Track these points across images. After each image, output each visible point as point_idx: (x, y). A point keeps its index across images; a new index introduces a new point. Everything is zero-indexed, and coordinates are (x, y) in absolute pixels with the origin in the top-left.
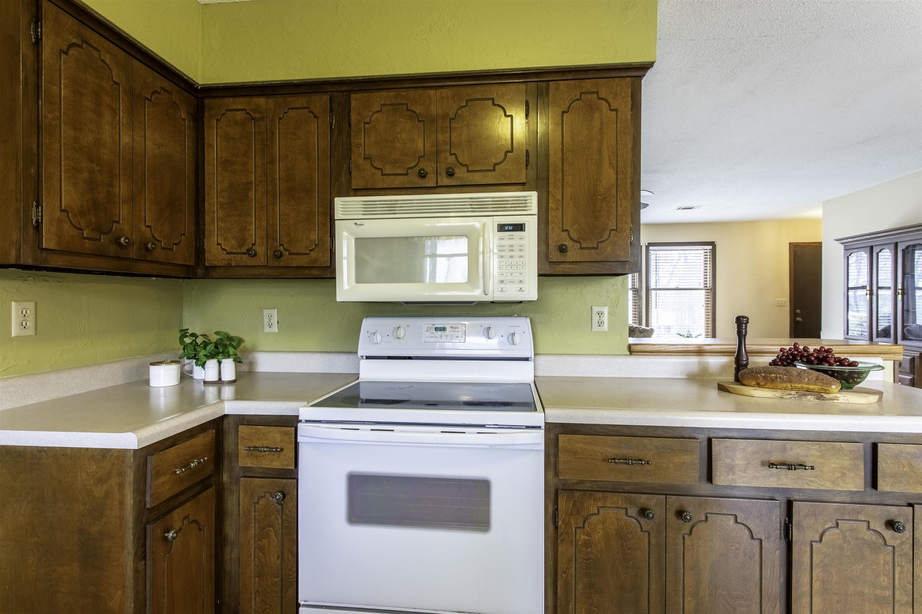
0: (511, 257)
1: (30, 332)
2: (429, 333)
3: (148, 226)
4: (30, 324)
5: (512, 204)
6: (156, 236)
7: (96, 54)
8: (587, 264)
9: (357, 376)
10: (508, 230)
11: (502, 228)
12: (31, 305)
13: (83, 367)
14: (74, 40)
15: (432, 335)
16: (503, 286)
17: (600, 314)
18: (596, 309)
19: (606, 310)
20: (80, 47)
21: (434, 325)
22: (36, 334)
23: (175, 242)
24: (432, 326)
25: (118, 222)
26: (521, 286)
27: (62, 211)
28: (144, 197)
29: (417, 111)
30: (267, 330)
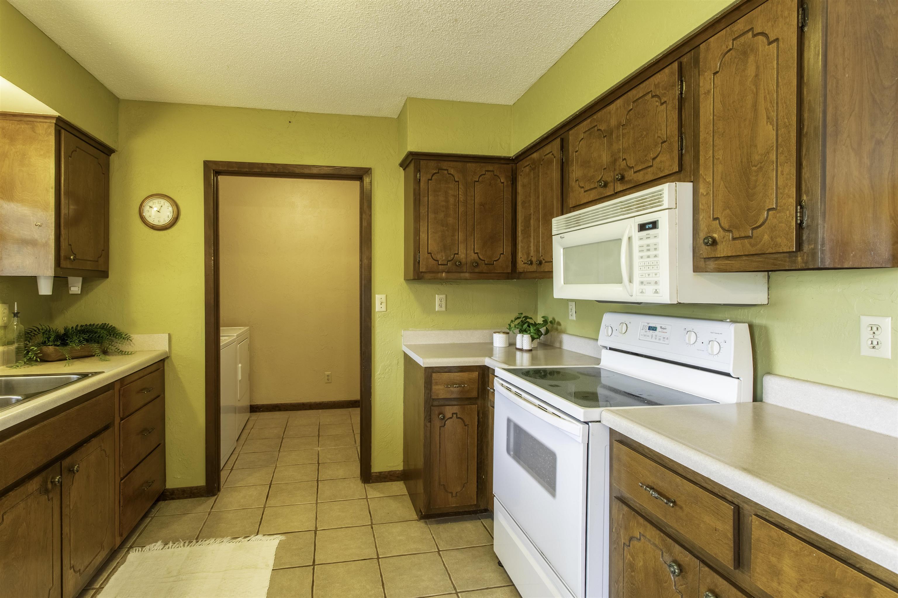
0: (649, 257)
1: (443, 309)
2: (644, 331)
3: (476, 253)
4: (444, 305)
5: (650, 201)
6: (481, 257)
7: (446, 172)
8: (744, 258)
9: (598, 361)
10: (649, 229)
11: (642, 227)
12: (443, 296)
13: (467, 329)
14: (435, 172)
15: (645, 334)
16: (643, 287)
17: (874, 329)
18: (865, 321)
19: (887, 323)
20: (438, 173)
21: (648, 324)
22: (446, 310)
23: (495, 260)
24: (646, 324)
25: (458, 254)
26: (656, 287)
27: (428, 253)
28: (473, 237)
29: (602, 129)
30: (571, 318)
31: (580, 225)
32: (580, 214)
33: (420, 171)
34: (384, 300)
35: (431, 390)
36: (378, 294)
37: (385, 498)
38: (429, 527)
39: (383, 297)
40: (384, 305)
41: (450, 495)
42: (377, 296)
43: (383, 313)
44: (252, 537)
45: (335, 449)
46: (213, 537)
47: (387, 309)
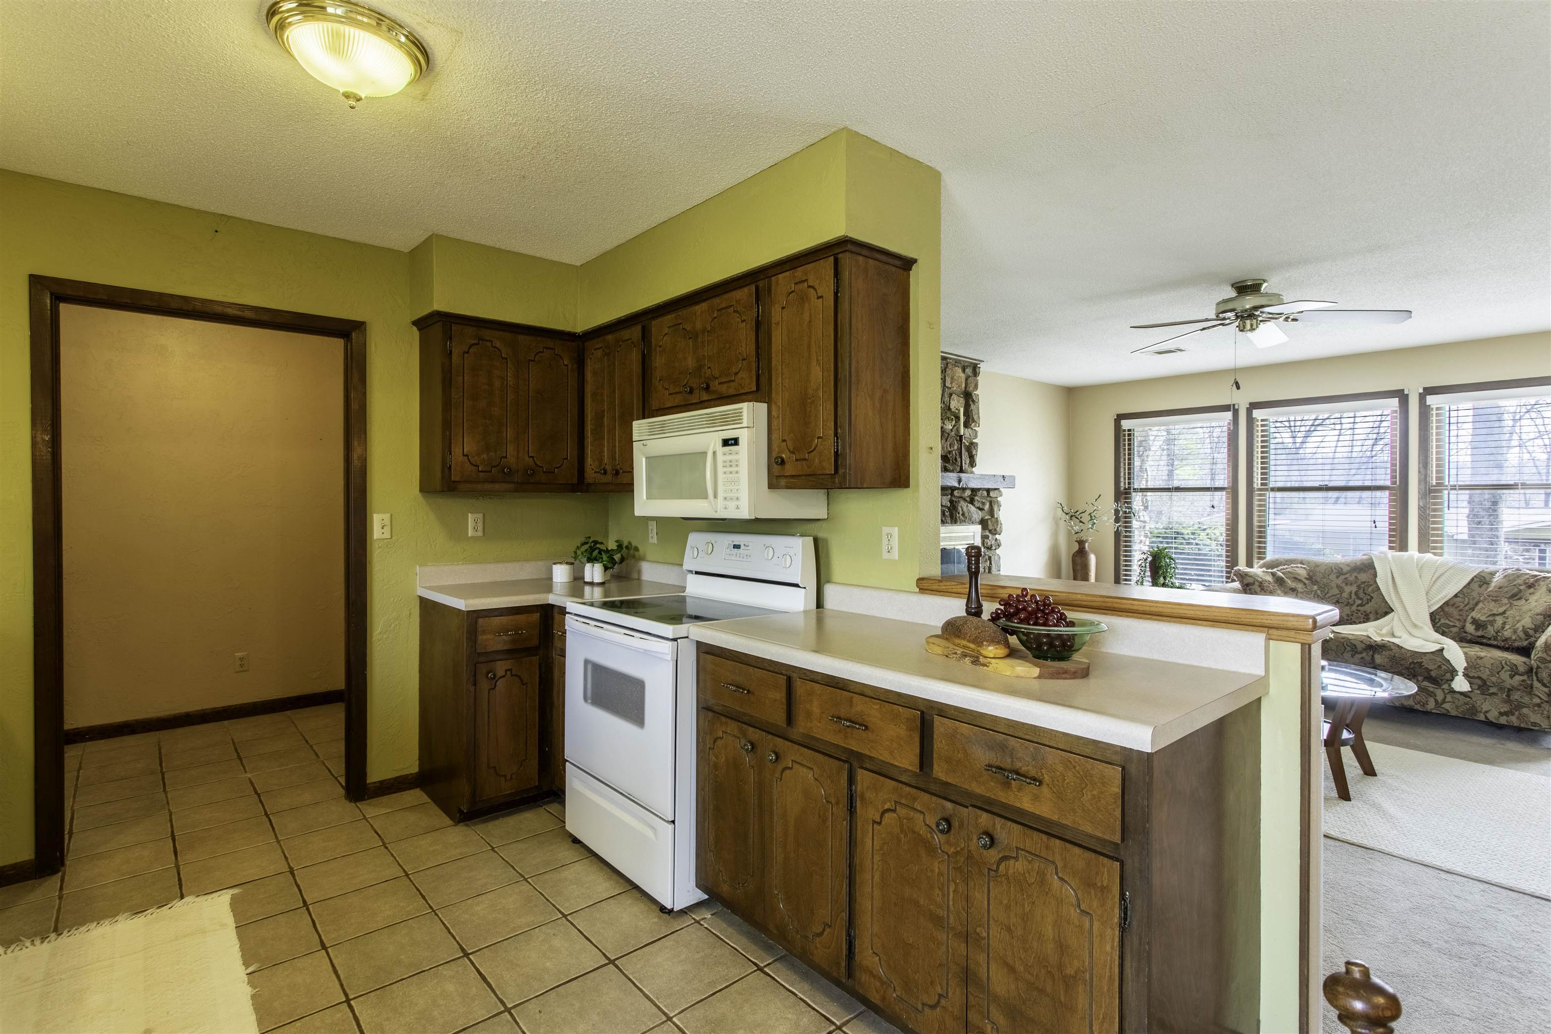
0: (731, 473)
1: (480, 534)
2: (729, 550)
3: (531, 457)
4: (480, 528)
5: (732, 417)
6: (538, 463)
7: (489, 344)
8: (804, 477)
9: (684, 587)
10: (732, 445)
11: (726, 443)
12: (480, 516)
13: (514, 561)
14: (473, 342)
16: (726, 503)
17: (889, 537)
18: (885, 531)
19: (895, 532)
20: (478, 344)
22: (484, 535)
23: (556, 466)
24: (731, 543)
25: (506, 457)
26: (737, 503)
27: (464, 455)
28: (527, 436)
29: (688, 329)
30: (651, 540)
31: (664, 433)
32: (665, 421)
33: (451, 339)
34: (387, 521)
35: (475, 642)
36: (378, 513)
37: (395, 812)
38: (472, 829)
39: (387, 517)
40: (387, 530)
41: (503, 779)
42: (375, 515)
43: (385, 541)
44: (176, 903)
45: (281, 770)
46: (92, 921)
47: (393, 535)
